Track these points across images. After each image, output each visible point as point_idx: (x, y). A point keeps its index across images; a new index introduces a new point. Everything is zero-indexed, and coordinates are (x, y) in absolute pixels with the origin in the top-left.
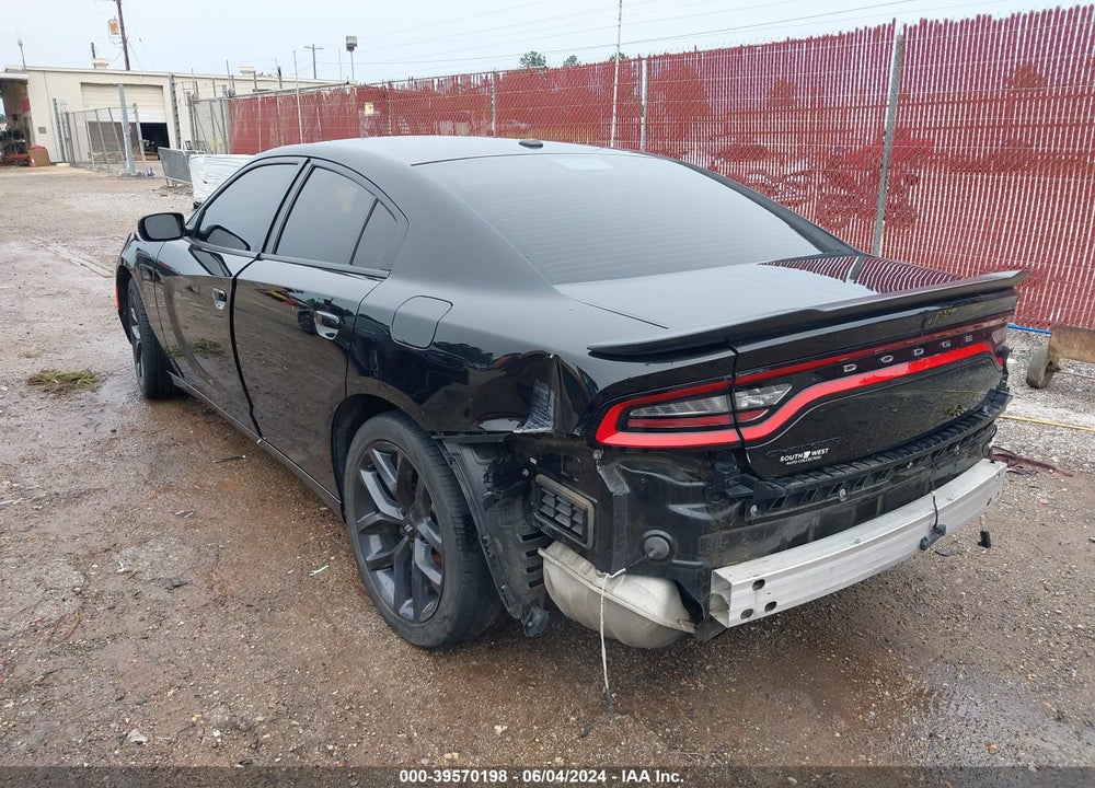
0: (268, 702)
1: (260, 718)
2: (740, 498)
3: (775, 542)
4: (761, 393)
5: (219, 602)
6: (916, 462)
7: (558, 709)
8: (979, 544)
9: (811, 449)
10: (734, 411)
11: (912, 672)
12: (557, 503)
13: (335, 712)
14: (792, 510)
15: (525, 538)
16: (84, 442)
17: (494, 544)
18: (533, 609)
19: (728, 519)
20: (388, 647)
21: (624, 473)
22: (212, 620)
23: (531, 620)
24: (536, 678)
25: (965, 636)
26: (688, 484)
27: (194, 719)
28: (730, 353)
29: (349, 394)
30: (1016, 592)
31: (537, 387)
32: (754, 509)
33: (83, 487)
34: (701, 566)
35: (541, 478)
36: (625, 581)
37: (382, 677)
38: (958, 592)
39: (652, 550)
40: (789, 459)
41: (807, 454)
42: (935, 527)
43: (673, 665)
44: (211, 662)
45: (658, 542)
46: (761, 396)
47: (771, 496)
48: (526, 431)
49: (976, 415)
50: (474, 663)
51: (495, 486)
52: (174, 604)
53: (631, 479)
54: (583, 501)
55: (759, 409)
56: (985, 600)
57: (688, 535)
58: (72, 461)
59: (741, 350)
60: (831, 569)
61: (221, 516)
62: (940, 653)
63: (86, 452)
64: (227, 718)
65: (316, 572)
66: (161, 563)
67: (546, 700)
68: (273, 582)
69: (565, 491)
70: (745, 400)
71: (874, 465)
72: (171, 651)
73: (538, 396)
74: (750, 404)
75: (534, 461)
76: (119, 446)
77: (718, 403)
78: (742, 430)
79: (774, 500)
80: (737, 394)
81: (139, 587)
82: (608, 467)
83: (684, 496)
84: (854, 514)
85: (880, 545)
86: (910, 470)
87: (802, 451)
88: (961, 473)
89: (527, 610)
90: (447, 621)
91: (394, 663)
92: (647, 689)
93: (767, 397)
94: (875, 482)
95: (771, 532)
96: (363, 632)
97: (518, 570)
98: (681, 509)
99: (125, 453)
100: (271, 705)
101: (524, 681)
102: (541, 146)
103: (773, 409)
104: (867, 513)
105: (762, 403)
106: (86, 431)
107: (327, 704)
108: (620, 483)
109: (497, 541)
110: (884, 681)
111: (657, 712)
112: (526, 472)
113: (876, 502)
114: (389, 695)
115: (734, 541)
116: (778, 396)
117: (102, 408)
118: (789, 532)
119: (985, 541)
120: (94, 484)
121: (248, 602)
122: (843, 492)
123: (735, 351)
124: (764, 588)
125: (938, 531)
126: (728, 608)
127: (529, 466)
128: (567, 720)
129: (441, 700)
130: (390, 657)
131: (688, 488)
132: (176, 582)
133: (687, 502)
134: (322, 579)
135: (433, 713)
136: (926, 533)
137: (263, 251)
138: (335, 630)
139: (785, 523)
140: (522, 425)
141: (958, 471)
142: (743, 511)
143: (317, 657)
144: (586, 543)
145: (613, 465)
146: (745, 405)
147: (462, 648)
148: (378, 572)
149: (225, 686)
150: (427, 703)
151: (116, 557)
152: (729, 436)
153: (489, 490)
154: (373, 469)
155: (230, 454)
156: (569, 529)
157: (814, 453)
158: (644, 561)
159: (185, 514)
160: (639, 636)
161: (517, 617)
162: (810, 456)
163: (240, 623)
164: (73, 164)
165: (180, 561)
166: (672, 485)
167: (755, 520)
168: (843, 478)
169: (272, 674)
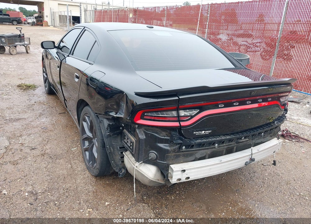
0: (44, 186)
1: (40, 191)
2: (179, 144)
3: (193, 158)
4: (189, 111)
5: (43, 155)
6: (245, 138)
7: (127, 200)
8: (272, 164)
9: (205, 130)
10: (179, 116)
11: (241, 202)
12: (128, 139)
13: (62, 191)
14: (197, 149)
15: (120, 148)
16: (25, 105)
17: (110, 148)
18: (122, 169)
19: (175, 150)
20: (84, 174)
21: (145, 132)
22: (39, 160)
23: (121, 172)
24: (124, 189)
25: (262, 192)
26: (163, 137)
27: (22, 189)
28: (177, 98)
29: (80, 99)
30: (284, 180)
31: (121, 103)
32: (184, 147)
33: (19, 117)
34: (166, 163)
35: (125, 130)
36: (144, 165)
37: (79, 183)
38: (265, 178)
39: (150, 157)
40: (197, 133)
41: (203, 132)
42: (251, 158)
43: (167, 190)
44: (33, 172)
45: (153, 155)
46: (189, 112)
47: (189, 144)
48: (117, 116)
49: (272, 124)
50: (107, 182)
51: (110, 131)
52: (30, 154)
53: (146, 134)
54: (133, 139)
55: (187, 116)
56: (273, 181)
57: (162, 154)
58: (20, 109)
59: (180, 97)
60: (210, 169)
61: (53, 130)
62: (253, 197)
63: (25, 108)
64: (31, 190)
65: (73, 149)
66: (32, 142)
67: (124, 196)
68: (60, 151)
69: (129, 135)
70: (182, 113)
71: (228, 137)
72: (24, 168)
73: (121, 105)
74: (185, 114)
75: (123, 125)
76: (34, 107)
77: (174, 113)
78: (181, 123)
79: (190, 145)
80: (180, 111)
81: (23, 148)
82: (140, 130)
83: (162, 141)
84: (224, 151)
85: (230, 162)
86: (243, 139)
87: (202, 131)
88: (266, 142)
89: (120, 169)
90: (98, 170)
91: (85, 179)
92: (156, 197)
93: (191, 112)
94: (229, 143)
95: (191, 155)
96: (79, 169)
97: (118, 157)
98: (161, 145)
99: (35, 109)
100: (44, 188)
101: (120, 190)
102: (153, 28)
103: (192, 117)
104: (230, 151)
105: (189, 115)
106: (27, 101)
107: (61, 189)
108: (143, 135)
109: (111, 148)
110: (231, 204)
111: (157, 204)
112: (121, 128)
113: (233, 148)
114: (79, 189)
115: (178, 156)
116: (194, 113)
117: (34, 95)
118: (198, 155)
119: (274, 164)
120: (23, 117)
121: (51, 156)
122: (217, 145)
123: (179, 98)
124: (185, 172)
125: (252, 160)
126: (172, 178)
127: (122, 126)
128: (128, 203)
129: (94, 192)
130: (84, 177)
131: (163, 138)
132: (33, 148)
133: (163, 143)
134: (74, 152)
135: (90, 196)
136: (248, 160)
137: (70, 54)
138: (71, 167)
139: (197, 153)
140: (116, 114)
141: (265, 141)
142: (180, 148)
143: (64, 175)
144: (133, 152)
145: (141, 129)
146: (183, 115)
147: (106, 177)
148: (86, 152)
149: (35, 180)
150: (89, 192)
151: (20, 138)
152: (177, 124)
153: (108, 132)
154: (85, 122)
155: (63, 112)
156: (130, 147)
157: (206, 132)
158: (148, 160)
159: (44, 128)
160: (146, 182)
161: (117, 171)
162: (205, 132)
163: (46, 162)
164: (54, 26)
165: (37, 142)
166: (158, 137)
167: (184, 151)
168: (216, 141)
169: (48, 178)
